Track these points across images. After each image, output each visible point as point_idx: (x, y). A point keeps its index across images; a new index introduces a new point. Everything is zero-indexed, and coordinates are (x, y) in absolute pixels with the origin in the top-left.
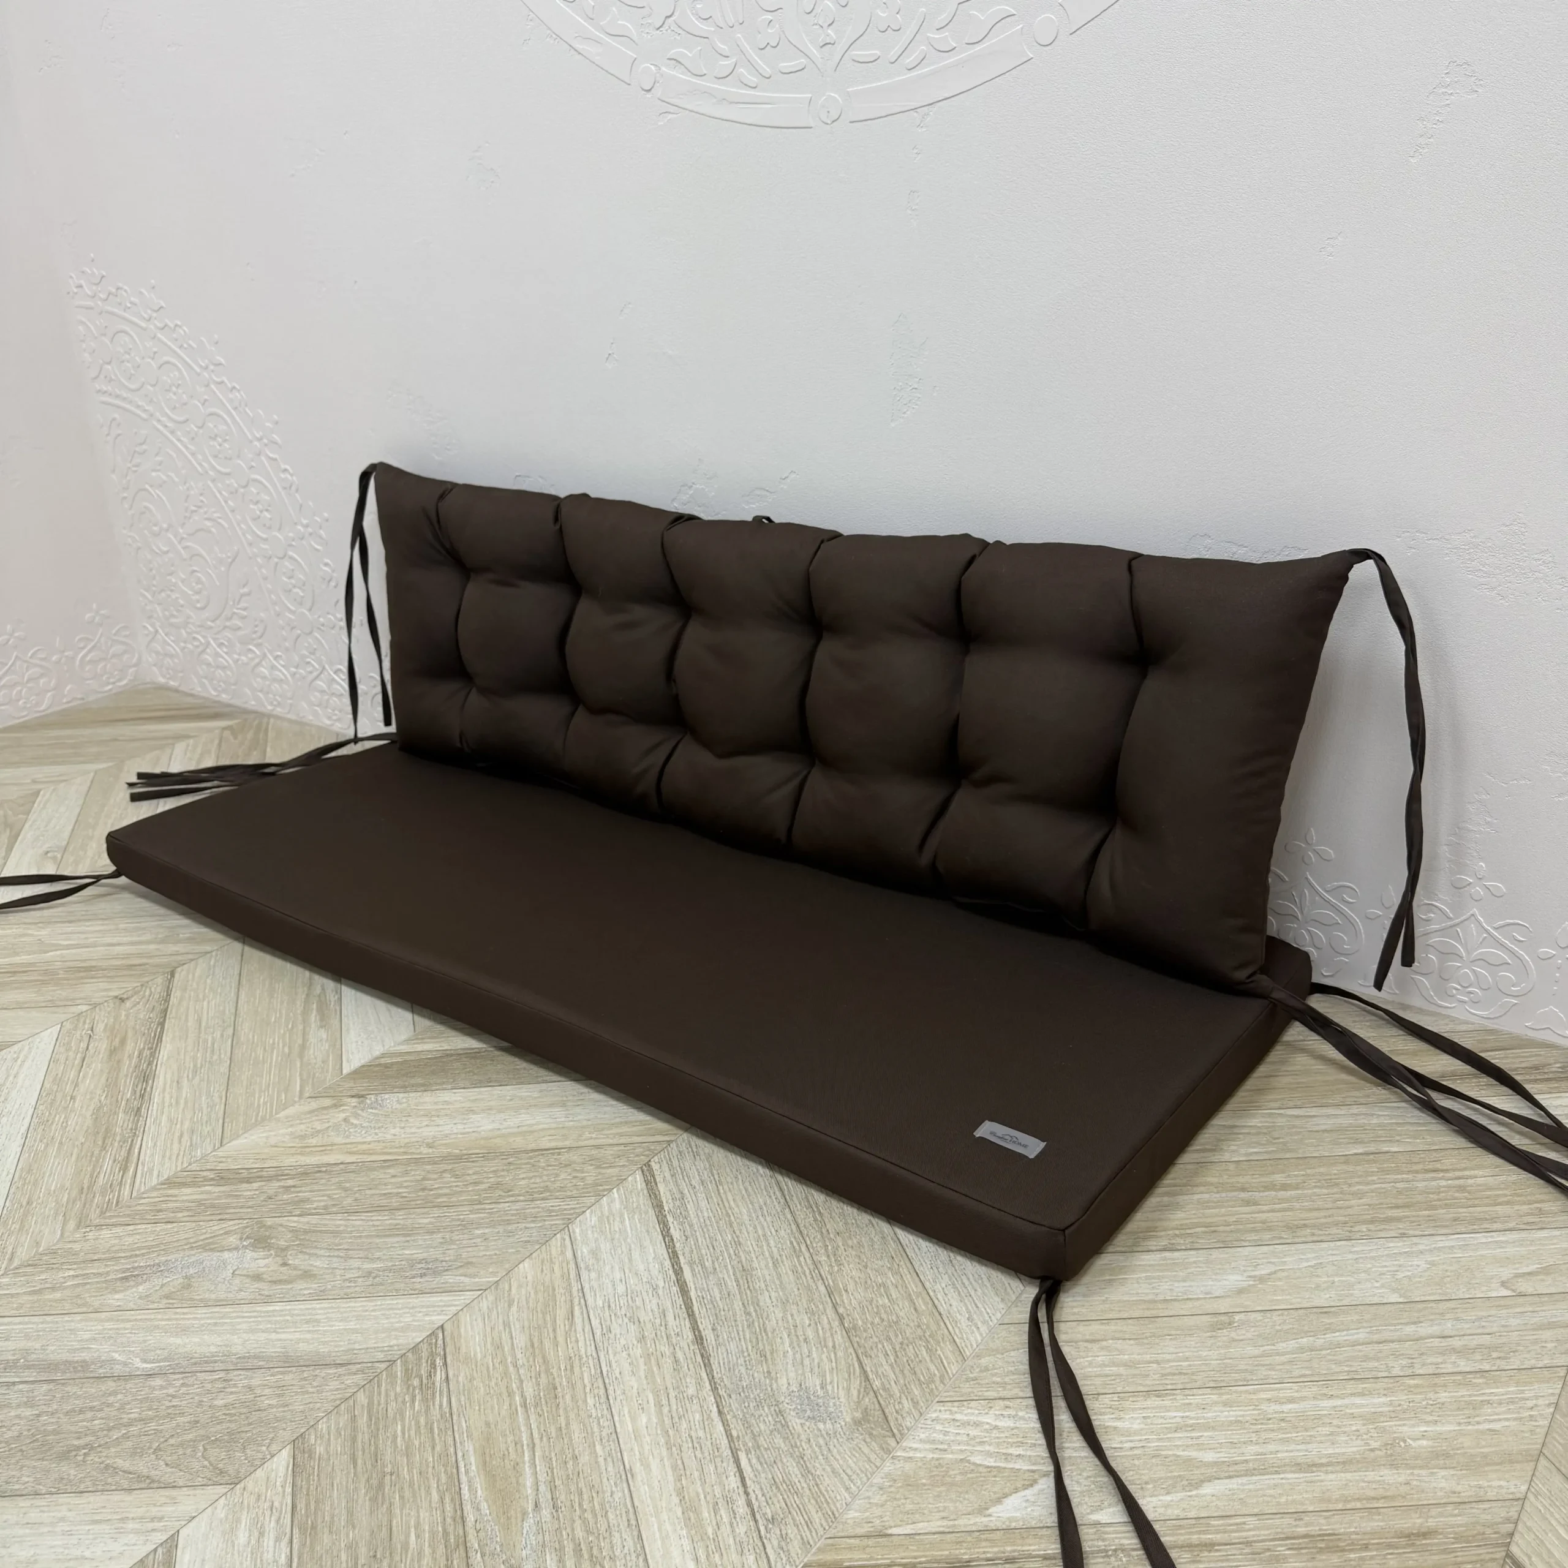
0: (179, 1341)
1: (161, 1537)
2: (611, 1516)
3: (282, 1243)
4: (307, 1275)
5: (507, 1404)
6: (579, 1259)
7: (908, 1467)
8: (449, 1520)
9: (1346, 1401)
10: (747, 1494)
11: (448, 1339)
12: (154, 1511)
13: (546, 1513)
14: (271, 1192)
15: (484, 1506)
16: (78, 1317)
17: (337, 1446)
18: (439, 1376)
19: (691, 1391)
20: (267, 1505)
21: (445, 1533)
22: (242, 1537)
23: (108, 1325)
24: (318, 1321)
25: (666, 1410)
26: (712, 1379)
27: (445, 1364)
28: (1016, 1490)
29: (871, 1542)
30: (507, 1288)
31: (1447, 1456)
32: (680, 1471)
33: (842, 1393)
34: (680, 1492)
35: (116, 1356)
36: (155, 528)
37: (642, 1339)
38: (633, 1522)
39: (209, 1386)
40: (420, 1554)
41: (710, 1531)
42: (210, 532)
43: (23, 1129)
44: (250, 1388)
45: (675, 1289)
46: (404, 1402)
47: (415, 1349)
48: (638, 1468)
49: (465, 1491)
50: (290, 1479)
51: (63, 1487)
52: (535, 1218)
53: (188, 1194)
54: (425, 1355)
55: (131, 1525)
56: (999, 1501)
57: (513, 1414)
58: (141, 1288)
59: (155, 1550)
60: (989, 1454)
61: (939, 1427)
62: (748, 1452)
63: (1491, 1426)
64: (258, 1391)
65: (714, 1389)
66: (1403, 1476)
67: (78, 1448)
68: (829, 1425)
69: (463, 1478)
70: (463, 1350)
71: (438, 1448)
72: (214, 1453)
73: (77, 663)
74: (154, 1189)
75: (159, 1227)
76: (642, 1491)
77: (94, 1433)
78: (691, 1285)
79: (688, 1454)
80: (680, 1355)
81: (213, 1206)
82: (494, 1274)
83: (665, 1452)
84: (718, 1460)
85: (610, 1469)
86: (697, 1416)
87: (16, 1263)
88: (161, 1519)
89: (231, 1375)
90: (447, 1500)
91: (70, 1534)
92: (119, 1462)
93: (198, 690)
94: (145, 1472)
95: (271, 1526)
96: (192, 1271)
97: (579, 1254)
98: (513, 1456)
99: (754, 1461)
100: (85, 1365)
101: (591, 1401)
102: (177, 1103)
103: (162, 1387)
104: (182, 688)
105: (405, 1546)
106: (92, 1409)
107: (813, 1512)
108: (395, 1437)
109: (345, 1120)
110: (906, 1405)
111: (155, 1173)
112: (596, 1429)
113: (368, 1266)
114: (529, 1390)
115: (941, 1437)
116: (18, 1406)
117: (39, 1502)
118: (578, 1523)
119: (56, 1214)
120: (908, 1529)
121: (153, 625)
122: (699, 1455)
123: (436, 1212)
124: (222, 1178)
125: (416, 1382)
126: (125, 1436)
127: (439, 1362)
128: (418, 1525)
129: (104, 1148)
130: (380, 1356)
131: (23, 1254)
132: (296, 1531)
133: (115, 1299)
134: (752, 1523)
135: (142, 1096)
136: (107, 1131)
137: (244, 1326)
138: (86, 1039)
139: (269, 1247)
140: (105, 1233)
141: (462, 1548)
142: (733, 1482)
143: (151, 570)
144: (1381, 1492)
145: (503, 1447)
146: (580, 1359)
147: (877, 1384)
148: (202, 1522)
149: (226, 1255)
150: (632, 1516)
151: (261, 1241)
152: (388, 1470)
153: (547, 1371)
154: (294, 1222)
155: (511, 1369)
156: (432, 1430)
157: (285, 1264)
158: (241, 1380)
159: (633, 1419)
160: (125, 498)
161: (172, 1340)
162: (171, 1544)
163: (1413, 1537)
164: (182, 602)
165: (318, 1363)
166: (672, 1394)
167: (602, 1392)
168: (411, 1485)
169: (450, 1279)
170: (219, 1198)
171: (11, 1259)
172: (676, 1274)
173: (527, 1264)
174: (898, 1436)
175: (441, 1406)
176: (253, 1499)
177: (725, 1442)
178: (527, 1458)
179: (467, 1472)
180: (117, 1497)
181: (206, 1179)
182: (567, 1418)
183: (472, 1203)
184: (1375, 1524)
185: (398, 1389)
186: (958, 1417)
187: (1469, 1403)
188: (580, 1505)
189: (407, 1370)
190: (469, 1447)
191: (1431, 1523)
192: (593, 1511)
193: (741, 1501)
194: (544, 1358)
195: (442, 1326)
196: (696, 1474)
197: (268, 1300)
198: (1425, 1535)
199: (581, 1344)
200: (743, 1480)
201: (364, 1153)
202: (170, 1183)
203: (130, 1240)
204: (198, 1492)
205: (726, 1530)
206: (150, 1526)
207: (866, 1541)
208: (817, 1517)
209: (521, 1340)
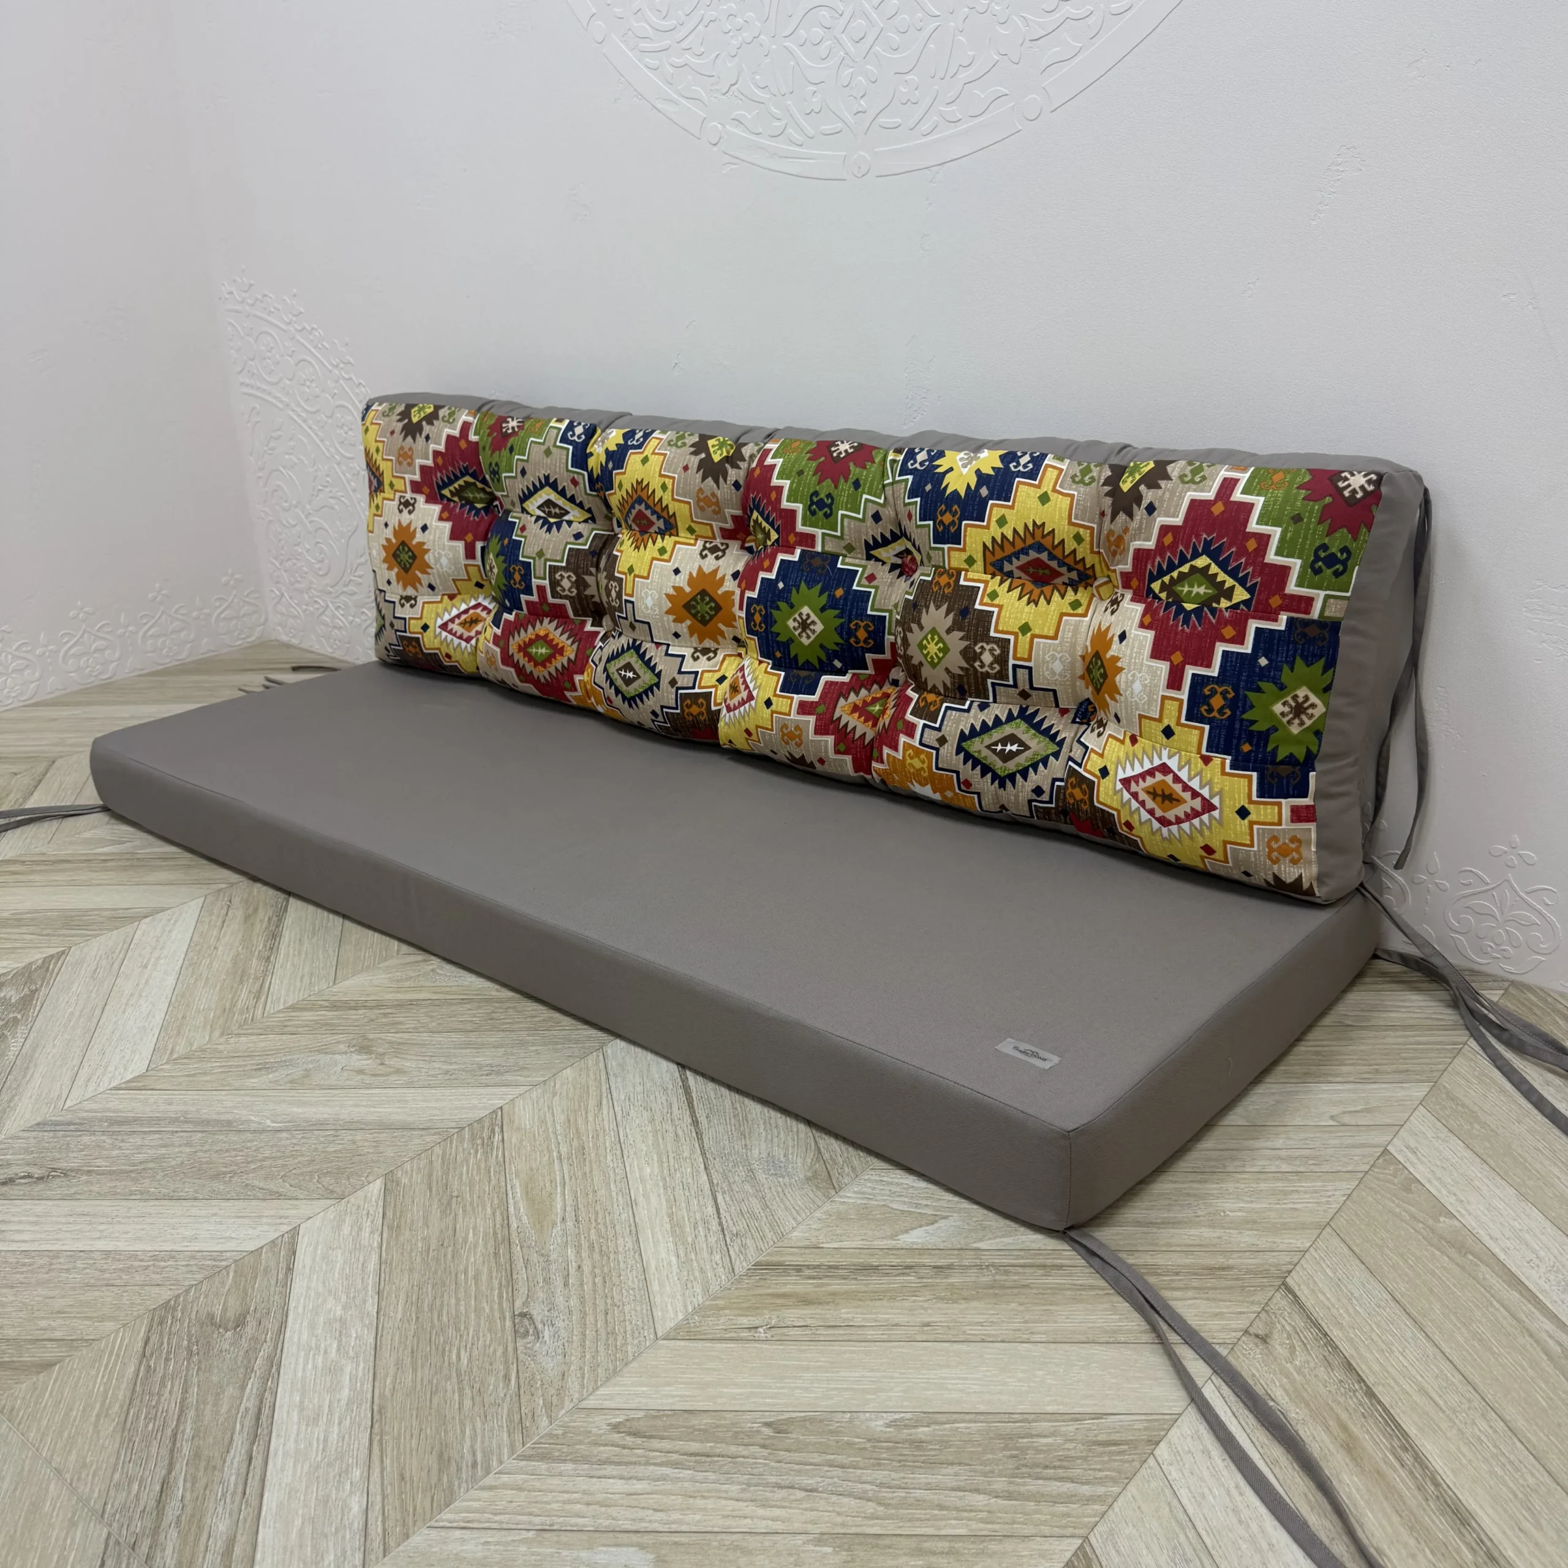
0: (300, 1110)
1: (285, 1228)
2: (617, 1228)
3: (381, 1050)
4: (399, 1071)
5: (546, 1158)
6: (609, 1070)
7: (841, 1207)
8: (498, 1226)
9: (1186, 1185)
10: (719, 1218)
11: (505, 1116)
12: (282, 1213)
13: (570, 1224)
14: (373, 1017)
15: (525, 1219)
16: (224, 1093)
17: (417, 1178)
18: (497, 1137)
19: (686, 1154)
20: (365, 1212)
21: (495, 1233)
22: (346, 1230)
23: (248, 1098)
24: (406, 1101)
25: (665, 1165)
26: (702, 1148)
27: (502, 1131)
28: (921, 1226)
29: (807, 1251)
30: (552, 1084)
31: (1255, 1222)
32: (672, 1202)
33: (799, 1160)
34: (670, 1216)
35: (252, 1118)
36: (286, 505)
37: (652, 1121)
38: (634, 1232)
39: (322, 1139)
40: (476, 1246)
41: (690, 1240)
42: (333, 508)
43: (177, 968)
44: (354, 1142)
45: (681, 1091)
46: (470, 1154)
47: (480, 1121)
48: (641, 1200)
49: (511, 1209)
50: (382, 1197)
51: (213, 1196)
52: (577, 1042)
53: (308, 1016)
54: (487, 1124)
55: (265, 1220)
56: (907, 1231)
57: (551, 1163)
58: (271, 1076)
59: (283, 1236)
60: (904, 1203)
61: (869, 1185)
62: (724, 1193)
63: (1296, 1206)
64: (360, 1144)
65: (703, 1154)
66: (1218, 1232)
67: (225, 1173)
68: (787, 1180)
69: (511, 1201)
70: (517, 1122)
71: (493, 1183)
72: (326, 1180)
73: (213, 620)
74: (279, 1012)
75: (285, 1037)
76: (643, 1213)
77: (237, 1164)
78: (693, 1088)
79: (679, 1192)
80: (680, 1132)
81: (327, 1024)
82: (543, 1076)
83: (662, 1191)
84: (701, 1198)
85: (620, 1199)
86: (689, 1170)
87: (175, 1056)
88: (287, 1217)
89: (339, 1133)
90: (498, 1214)
91: (221, 1223)
92: (257, 1183)
93: (316, 647)
94: (275, 1189)
95: (367, 1226)
96: (311, 1066)
97: (609, 1066)
98: (548, 1188)
99: (728, 1199)
100: (229, 1123)
101: (609, 1158)
102: (300, 953)
103: (287, 1139)
104: (303, 646)
105: (465, 1240)
106: (234, 1150)
107: (767, 1231)
108: (461, 1174)
109: (433, 970)
110: (846, 1169)
111: (282, 1000)
112: (612, 1175)
113: (445, 1067)
114: (564, 1150)
115: (870, 1191)
116: (180, 1146)
117: (197, 1203)
118: (593, 1231)
119: (205, 1027)
120: (836, 1245)
121: (279, 590)
122: (687, 1194)
123: (501, 1034)
124: (335, 1006)
125: (479, 1142)
126: (261, 1167)
127: (497, 1129)
128: (475, 1228)
129: (241, 982)
130: (454, 1125)
131: (180, 1050)
132: (385, 1228)
133: (253, 1082)
134: (721, 1236)
135: (271, 949)
136: (243, 972)
137: (351, 1103)
138: (226, 908)
139: (370, 1053)
140: (243, 1039)
141: (507, 1243)
142: (711, 1210)
143: (280, 541)
144: (1198, 1242)
145: (541, 1184)
146: (604, 1131)
147: (826, 1156)
148: (317, 1221)
149: (338, 1057)
150: (633, 1228)
151: (365, 1049)
152: (455, 1194)
153: (579, 1138)
154: (390, 1037)
155: (552, 1135)
156: (489, 1172)
157: (382, 1064)
158: (347, 1136)
159: (641, 1169)
160: (260, 477)
161: (295, 1109)
162: (295, 1232)
163: (1212, 1270)
164: (305, 569)
165: (406, 1127)
166: (671, 1156)
167: (619, 1152)
168: (472, 1203)
169: (509, 1077)
170: (332, 1019)
171: (171, 1053)
172: (683, 1081)
173: (568, 1070)
174: (838, 1189)
175: (497, 1157)
176: (354, 1209)
177: (707, 1186)
178: (559, 1190)
179: (514, 1198)
180: (254, 1203)
181: (321, 1006)
182: (591, 1167)
183: (529, 1029)
184: (1188, 1260)
185: (466, 1145)
186: (885, 1179)
187: (1281, 1191)
188: (596, 1220)
189: (473, 1134)
190: (517, 1182)
191: (1231, 1262)
192: (605, 1224)
193: (714, 1224)
194: (577, 1129)
195: (501, 1108)
196: (683, 1205)
197: (369, 1087)
198: (1223, 1269)
199: (606, 1122)
200: (718, 1210)
201: (447, 993)
202: (293, 1008)
203: (262, 1044)
204: (314, 1202)
205: (701, 1239)
206: (279, 1221)
207: (803, 1251)
208: (769, 1235)
209: (560, 1118)
